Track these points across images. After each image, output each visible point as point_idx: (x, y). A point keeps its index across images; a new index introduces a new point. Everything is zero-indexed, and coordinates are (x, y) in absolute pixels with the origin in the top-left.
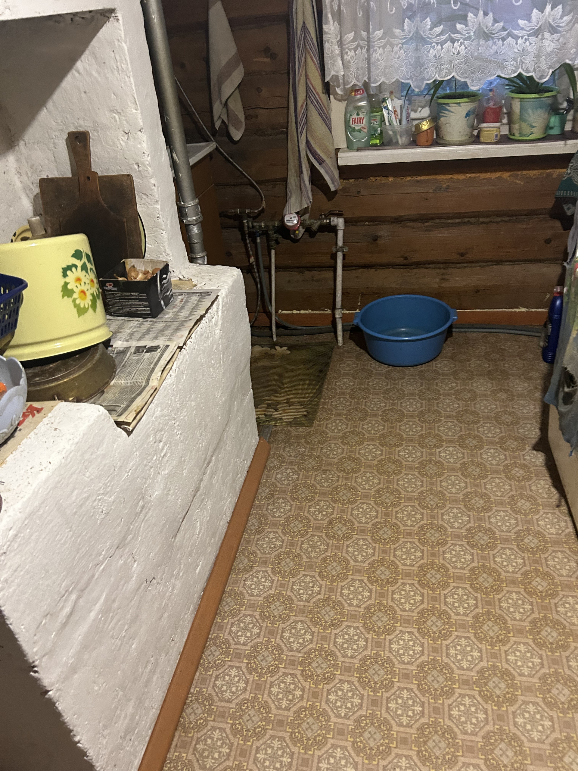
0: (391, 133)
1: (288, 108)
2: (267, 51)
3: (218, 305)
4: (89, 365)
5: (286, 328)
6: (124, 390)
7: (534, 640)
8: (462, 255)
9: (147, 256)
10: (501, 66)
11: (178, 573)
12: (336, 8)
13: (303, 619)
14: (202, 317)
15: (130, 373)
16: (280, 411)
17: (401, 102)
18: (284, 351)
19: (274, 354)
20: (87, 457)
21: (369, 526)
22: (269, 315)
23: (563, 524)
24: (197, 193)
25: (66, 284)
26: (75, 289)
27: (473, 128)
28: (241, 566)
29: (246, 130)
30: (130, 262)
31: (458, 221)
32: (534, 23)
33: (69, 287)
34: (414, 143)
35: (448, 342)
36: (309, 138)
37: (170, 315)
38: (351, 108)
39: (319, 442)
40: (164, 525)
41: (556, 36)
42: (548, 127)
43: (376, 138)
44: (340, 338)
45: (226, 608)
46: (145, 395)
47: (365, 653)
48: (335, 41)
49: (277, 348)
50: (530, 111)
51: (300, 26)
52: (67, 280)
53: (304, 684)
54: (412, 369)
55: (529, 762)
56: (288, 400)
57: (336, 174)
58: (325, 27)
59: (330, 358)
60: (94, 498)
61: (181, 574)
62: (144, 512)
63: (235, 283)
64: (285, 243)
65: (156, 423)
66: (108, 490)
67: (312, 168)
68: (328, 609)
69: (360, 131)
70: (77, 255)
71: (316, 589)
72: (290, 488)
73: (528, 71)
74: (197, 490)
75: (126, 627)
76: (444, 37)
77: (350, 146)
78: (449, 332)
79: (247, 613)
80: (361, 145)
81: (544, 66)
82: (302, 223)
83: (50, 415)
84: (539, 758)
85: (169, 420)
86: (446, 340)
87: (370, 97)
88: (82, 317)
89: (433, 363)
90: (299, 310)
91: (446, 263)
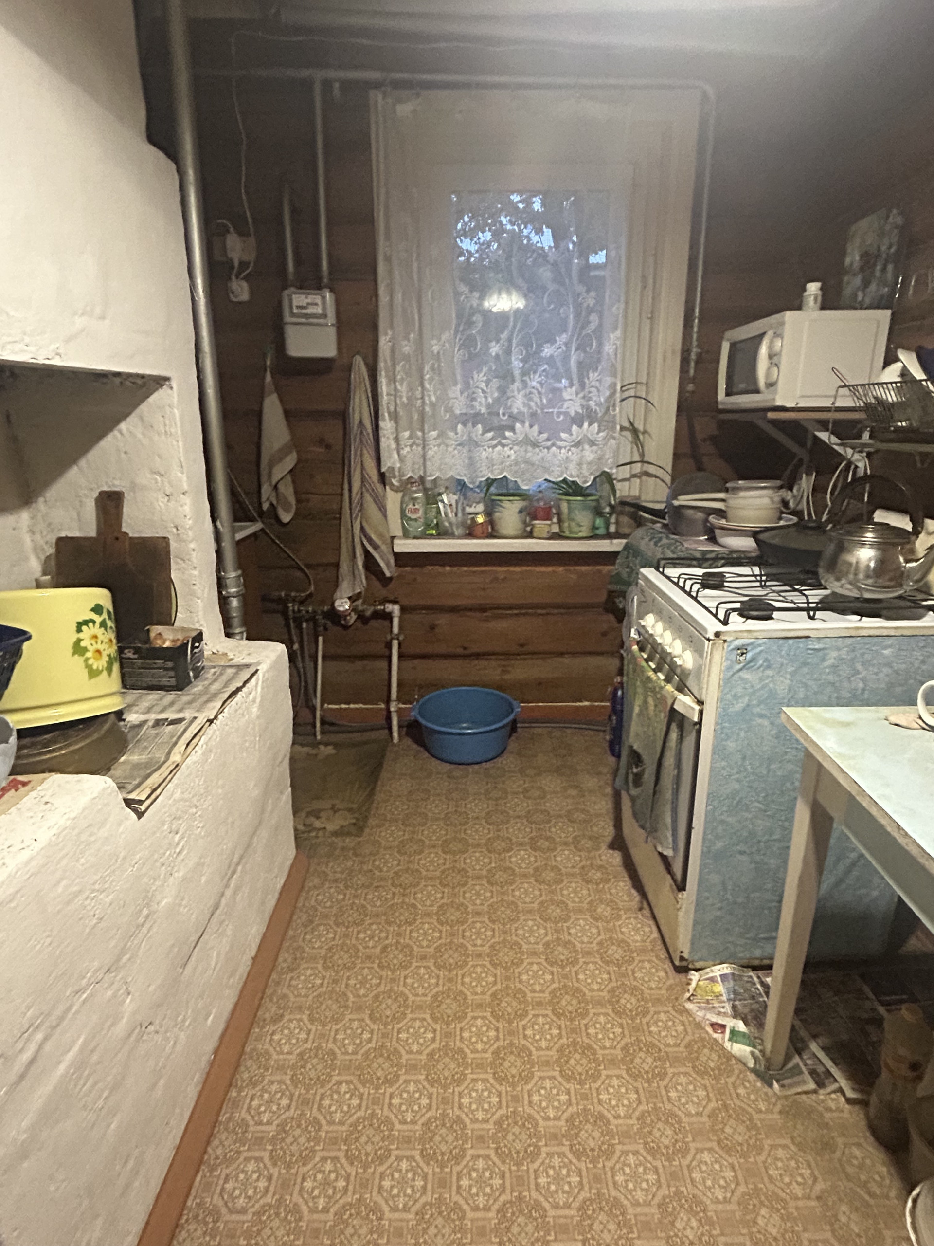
0: (447, 524)
1: (342, 495)
2: (321, 442)
3: (258, 680)
4: (96, 736)
5: (332, 724)
6: (137, 766)
7: (628, 1070)
8: (522, 646)
9: (177, 624)
10: (546, 470)
11: (184, 1021)
12: (392, 408)
13: (348, 1078)
14: (239, 689)
15: (146, 748)
16: (323, 819)
17: (456, 497)
18: (330, 750)
19: (316, 755)
20: (83, 837)
21: (432, 950)
22: (313, 709)
23: (647, 929)
24: (240, 565)
25: (79, 640)
26: (89, 647)
27: (525, 524)
28: (267, 1016)
29: (296, 514)
30: (155, 630)
31: (515, 612)
32: (574, 436)
33: (83, 644)
34: (471, 535)
35: (512, 738)
36: (364, 524)
37: (200, 688)
38: (406, 499)
39: (371, 854)
40: (173, 945)
41: (595, 448)
42: (594, 528)
43: (432, 528)
44: (395, 735)
45: (246, 1076)
46: (164, 771)
47: (429, 1114)
48: (391, 437)
49: (322, 747)
50: (577, 512)
51: (357, 422)
52: (81, 635)
53: (349, 1168)
54: (476, 767)
55: (635, 1235)
56: (333, 806)
57: (392, 561)
58: (381, 424)
59: (383, 757)
60: (84, 896)
61: (187, 1023)
62: (147, 926)
63: (279, 657)
64: (334, 630)
65: (174, 809)
66: (106, 886)
67: (367, 553)
68: (381, 1060)
69: (416, 520)
70: (97, 609)
71: (366, 1036)
72: (334, 910)
73: (572, 476)
74: (216, 907)
75: (105, 1094)
76: (495, 442)
77: (406, 535)
78: (513, 727)
79: (273, 1078)
80: (417, 534)
81: (586, 473)
82: (354, 609)
83: (39, 788)
84: (646, 1228)
85: (190, 807)
86: (510, 736)
87: (425, 490)
88: (93, 680)
89: (499, 760)
90: (349, 703)
91: (507, 655)
